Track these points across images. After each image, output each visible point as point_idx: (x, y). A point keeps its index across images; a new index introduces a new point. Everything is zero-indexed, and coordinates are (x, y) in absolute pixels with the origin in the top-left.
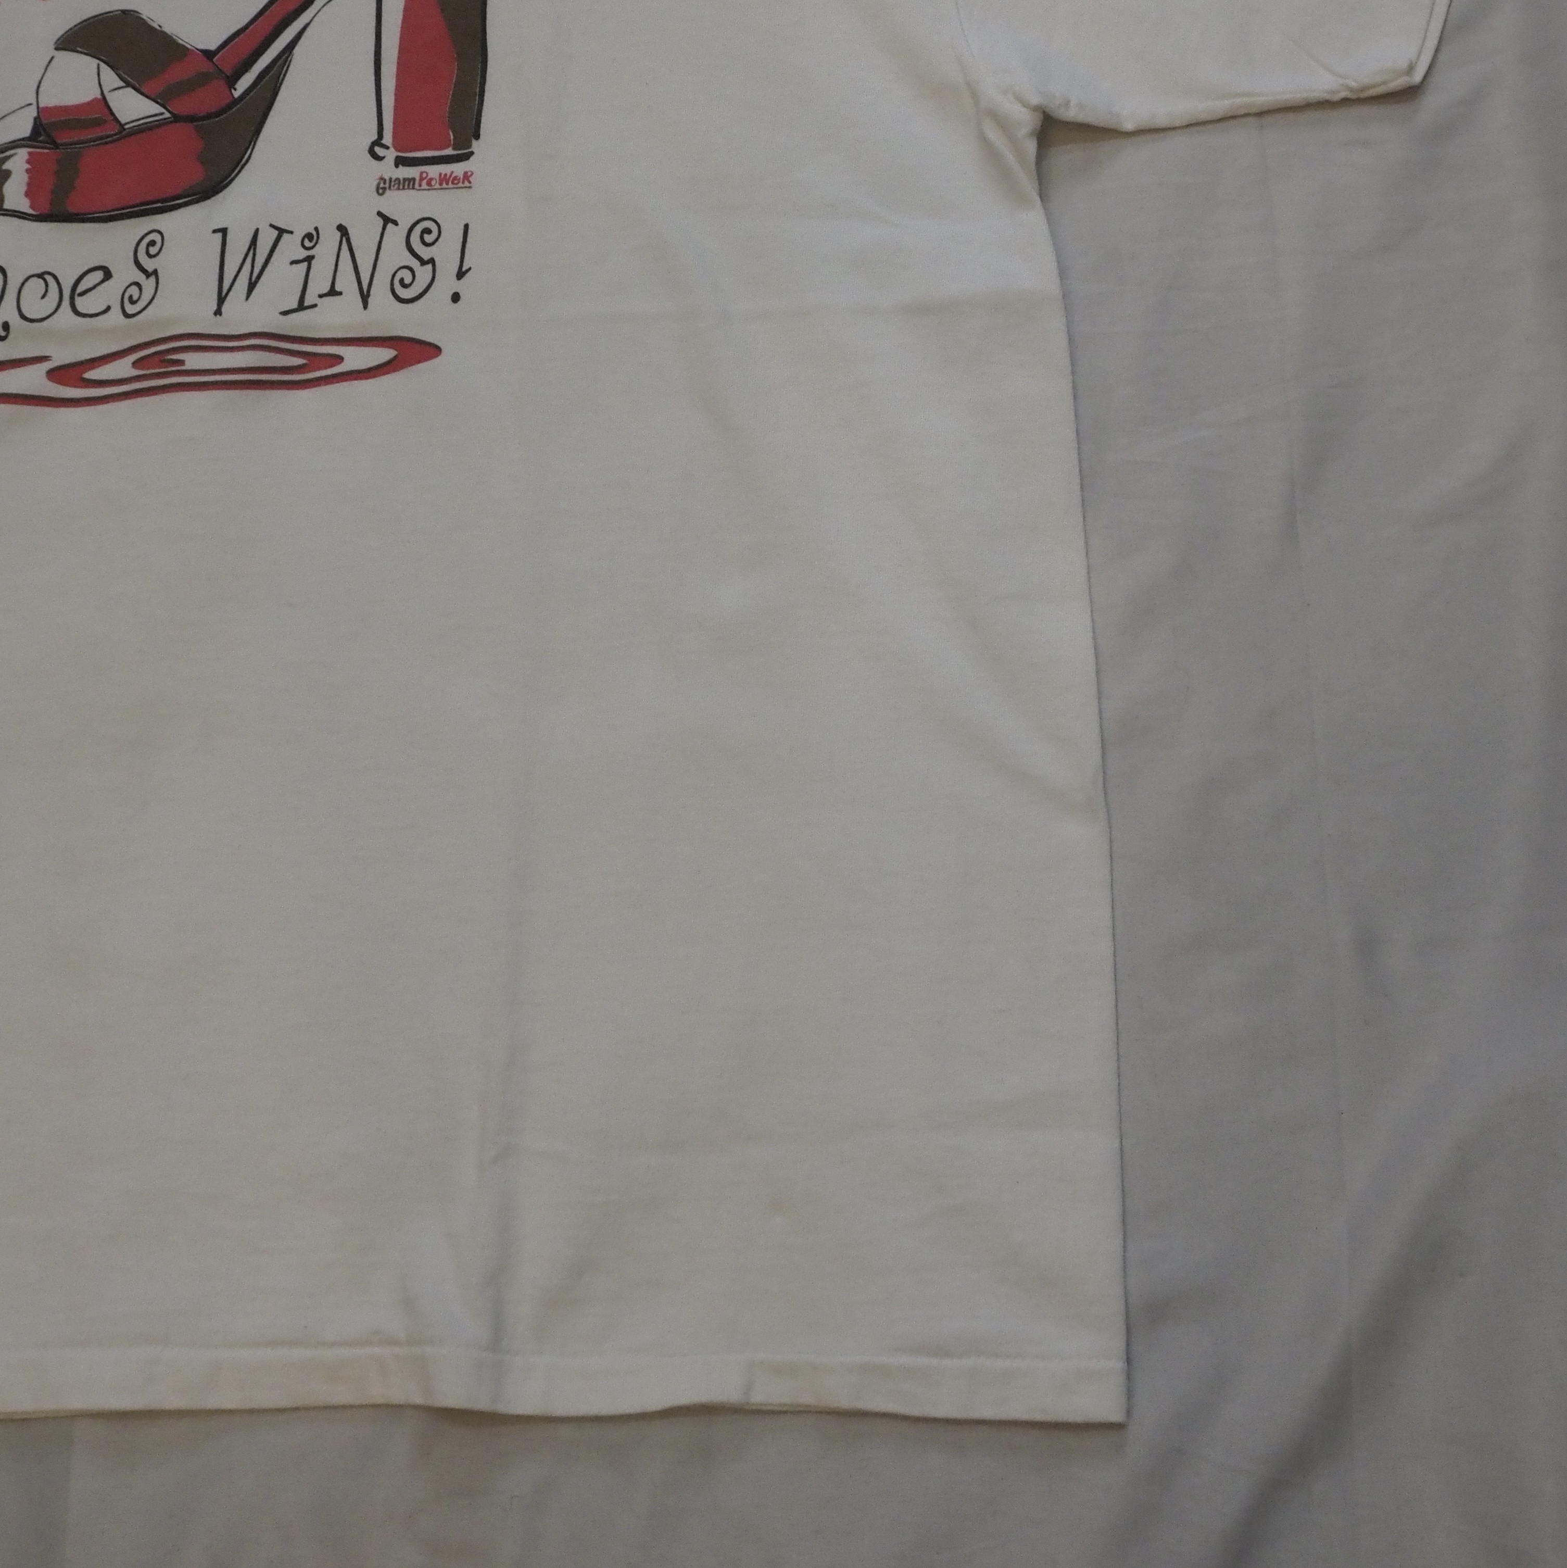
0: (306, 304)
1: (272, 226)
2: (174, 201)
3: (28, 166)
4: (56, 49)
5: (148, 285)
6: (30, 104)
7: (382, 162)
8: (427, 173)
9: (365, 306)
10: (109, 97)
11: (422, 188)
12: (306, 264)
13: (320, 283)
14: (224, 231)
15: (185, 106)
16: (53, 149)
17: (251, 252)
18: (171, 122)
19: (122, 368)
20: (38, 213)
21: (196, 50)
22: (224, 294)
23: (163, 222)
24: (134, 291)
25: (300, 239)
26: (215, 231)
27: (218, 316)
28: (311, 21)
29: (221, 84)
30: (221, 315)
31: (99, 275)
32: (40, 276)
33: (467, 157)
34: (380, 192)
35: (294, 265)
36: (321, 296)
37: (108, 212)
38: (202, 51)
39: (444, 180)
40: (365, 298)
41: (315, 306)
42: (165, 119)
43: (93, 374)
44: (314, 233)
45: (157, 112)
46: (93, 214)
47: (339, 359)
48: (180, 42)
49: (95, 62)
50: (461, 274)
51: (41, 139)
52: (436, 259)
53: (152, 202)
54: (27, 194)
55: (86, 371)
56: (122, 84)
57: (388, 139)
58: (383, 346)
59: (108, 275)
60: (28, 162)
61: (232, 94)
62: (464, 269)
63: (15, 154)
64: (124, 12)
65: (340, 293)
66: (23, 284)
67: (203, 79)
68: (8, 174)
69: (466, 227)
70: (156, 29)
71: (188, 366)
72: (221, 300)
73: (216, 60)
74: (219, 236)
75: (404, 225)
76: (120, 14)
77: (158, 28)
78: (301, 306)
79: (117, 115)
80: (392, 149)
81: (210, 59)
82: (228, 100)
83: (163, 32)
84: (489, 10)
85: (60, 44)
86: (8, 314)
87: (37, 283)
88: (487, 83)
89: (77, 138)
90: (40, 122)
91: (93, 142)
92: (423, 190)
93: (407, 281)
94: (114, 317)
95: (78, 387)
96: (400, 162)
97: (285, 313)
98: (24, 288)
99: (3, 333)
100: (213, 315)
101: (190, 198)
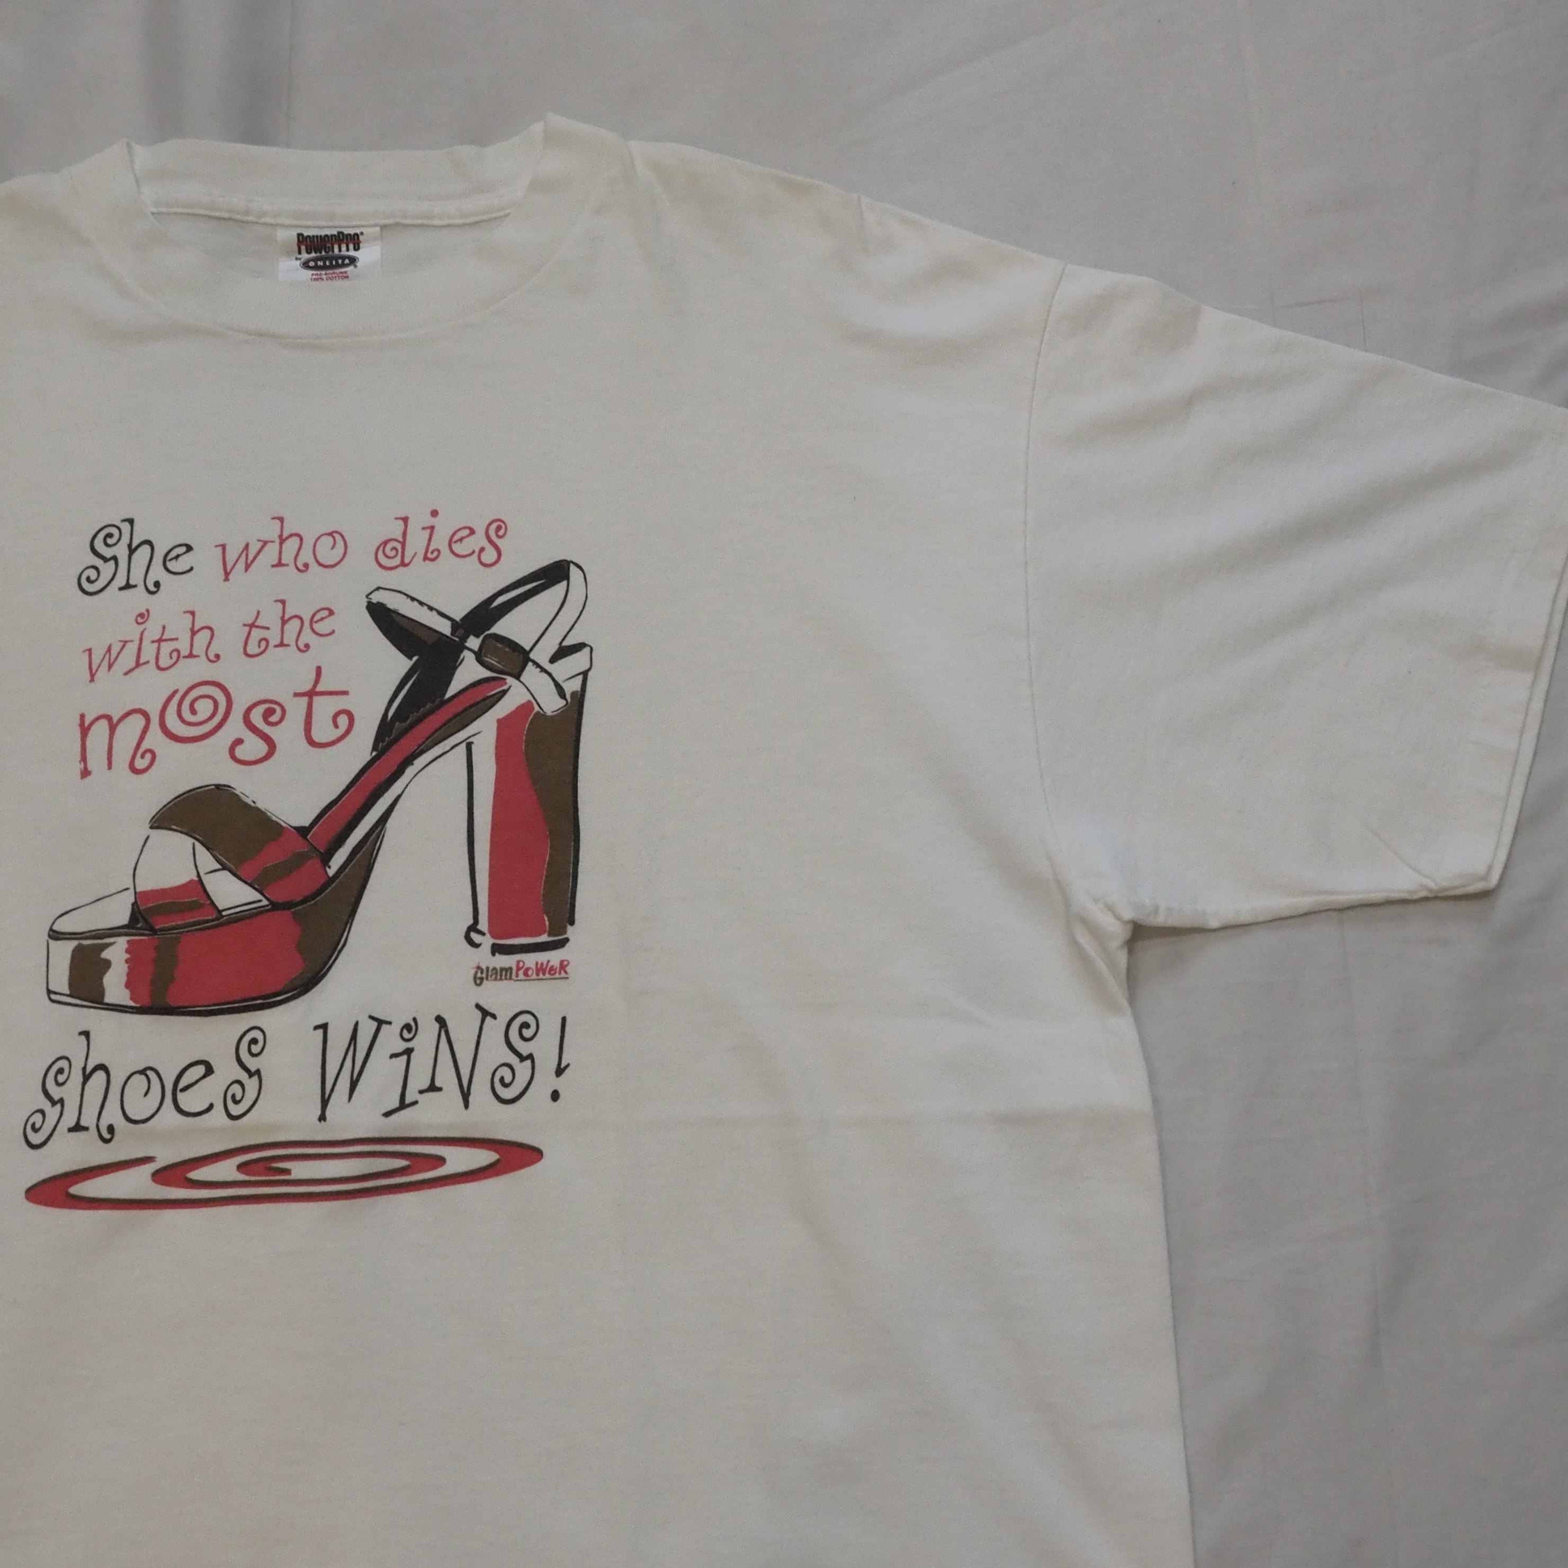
0: (407, 1101)
1: (372, 1018)
2: (275, 997)
3: (128, 956)
4: (151, 828)
5: (251, 1084)
6: (127, 889)
7: (480, 949)
8: (524, 962)
9: (466, 1105)
10: (206, 879)
11: (519, 978)
12: (405, 1057)
13: (419, 1080)
14: (324, 1027)
15: (283, 893)
16: (151, 935)
17: (352, 1047)
18: (268, 911)
19: (226, 1170)
20: (139, 1005)
21: (289, 828)
22: (327, 1096)
23: (264, 1018)
24: (237, 1090)
25: (399, 1031)
26: (316, 1028)
27: (322, 1122)
28: (403, 792)
29: (314, 864)
30: (325, 1120)
31: (200, 1070)
32: (143, 1072)
33: (562, 943)
34: (478, 981)
35: (394, 1059)
36: (421, 1092)
37: (207, 1006)
38: (297, 828)
39: (541, 969)
40: (466, 1096)
41: (416, 1103)
42: (264, 906)
43: (197, 1174)
44: (413, 1024)
45: (255, 899)
46: (194, 1007)
47: (441, 1161)
48: (274, 818)
49: (191, 841)
50: (560, 1071)
51: (139, 925)
52: (535, 1055)
53: (254, 999)
54: (127, 986)
55: (191, 1170)
56: (218, 866)
57: (483, 925)
58: (484, 1148)
59: (209, 1070)
60: (127, 951)
61: (327, 873)
62: (563, 1066)
63: (113, 943)
64: (218, 787)
65: (440, 1089)
66: (126, 1083)
67: (299, 860)
68: (107, 964)
69: (564, 1020)
70: (250, 806)
71: (293, 1176)
72: (325, 1102)
73: (311, 838)
74: (320, 1032)
75: (503, 1019)
76: (213, 789)
77: (252, 804)
78: (403, 1105)
79: (213, 898)
80: (488, 935)
81: (305, 837)
82: (323, 881)
83: (258, 809)
84: (580, 784)
85: (155, 822)
86: (112, 1115)
87: (140, 1080)
88: (580, 864)
89: (174, 923)
90: (138, 907)
91: (191, 926)
92: (521, 980)
93: (507, 1080)
94: (218, 1117)
95: (186, 1188)
96: (497, 949)
97: (387, 1114)
98: (127, 1086)
99: (108, 1135)
100: (318, 1122)
101: (291, 994)
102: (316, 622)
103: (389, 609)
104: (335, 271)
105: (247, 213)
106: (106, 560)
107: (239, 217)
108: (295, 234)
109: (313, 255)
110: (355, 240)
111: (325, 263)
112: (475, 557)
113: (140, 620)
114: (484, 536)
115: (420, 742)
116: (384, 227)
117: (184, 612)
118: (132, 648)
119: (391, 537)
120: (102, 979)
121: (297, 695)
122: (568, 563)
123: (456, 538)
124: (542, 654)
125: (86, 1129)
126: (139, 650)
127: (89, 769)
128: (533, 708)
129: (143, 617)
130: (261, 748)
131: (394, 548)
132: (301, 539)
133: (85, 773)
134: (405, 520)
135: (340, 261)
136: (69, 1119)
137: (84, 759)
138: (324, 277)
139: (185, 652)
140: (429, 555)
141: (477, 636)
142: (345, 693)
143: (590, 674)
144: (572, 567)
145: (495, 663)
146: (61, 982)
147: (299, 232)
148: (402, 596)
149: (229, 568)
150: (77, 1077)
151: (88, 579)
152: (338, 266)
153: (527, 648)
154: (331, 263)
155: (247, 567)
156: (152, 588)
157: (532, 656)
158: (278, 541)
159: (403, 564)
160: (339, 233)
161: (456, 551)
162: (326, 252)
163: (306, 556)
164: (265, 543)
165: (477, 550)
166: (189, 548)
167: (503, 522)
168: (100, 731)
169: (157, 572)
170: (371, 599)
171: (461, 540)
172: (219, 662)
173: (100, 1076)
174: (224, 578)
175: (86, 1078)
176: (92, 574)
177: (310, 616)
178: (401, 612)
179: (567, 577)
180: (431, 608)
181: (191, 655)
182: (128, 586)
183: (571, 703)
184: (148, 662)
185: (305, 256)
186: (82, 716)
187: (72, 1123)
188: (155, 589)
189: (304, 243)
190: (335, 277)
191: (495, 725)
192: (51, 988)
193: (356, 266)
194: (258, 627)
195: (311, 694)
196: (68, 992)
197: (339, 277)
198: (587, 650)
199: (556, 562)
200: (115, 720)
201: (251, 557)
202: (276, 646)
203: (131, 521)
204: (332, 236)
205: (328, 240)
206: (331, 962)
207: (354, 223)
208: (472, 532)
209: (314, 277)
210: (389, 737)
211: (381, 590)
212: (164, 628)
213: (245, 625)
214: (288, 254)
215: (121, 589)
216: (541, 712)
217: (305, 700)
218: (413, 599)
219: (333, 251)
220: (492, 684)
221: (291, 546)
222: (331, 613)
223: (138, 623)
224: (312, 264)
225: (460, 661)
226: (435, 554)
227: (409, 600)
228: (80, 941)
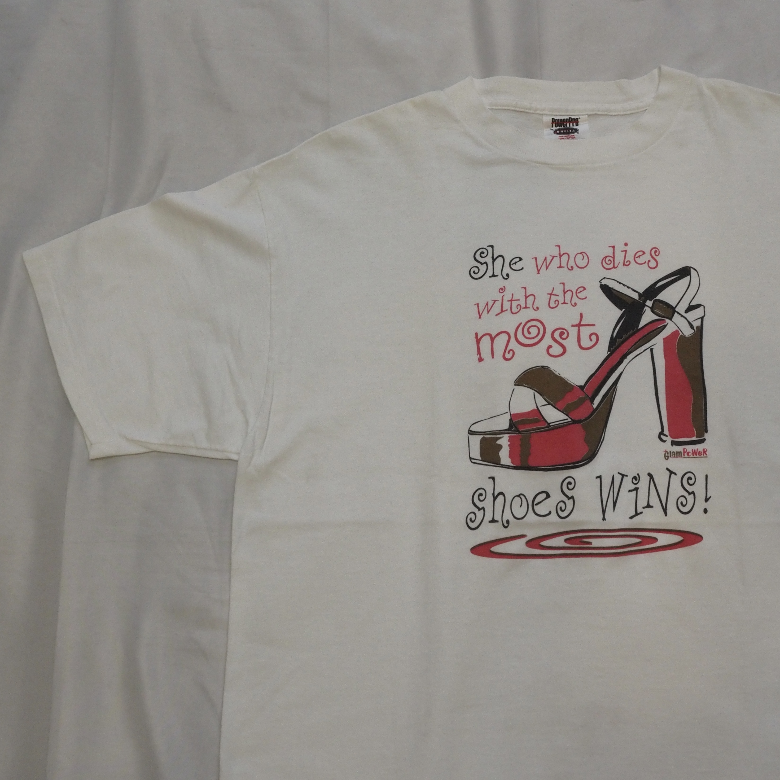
0: (638, 512)
1: (619, 473)
2: (578, 463)
3: (509, 443)
4: (515, 385)
5: (570, 503)
6: (507, 413)
7: (666, 443)
9: (666, 514)
10: (540, 409)
12: (635, 492)
13: (642, 502)
14: (600, 477)
15: (576, 416)
16: (518, 434)
17: (612, 487)
18: (571, 424)
19: (559, 541)
20: (515, 466)
21: (576, 386)
22: (604, 508)
23: (573, 473)
24: (562, 505)
25: (631, 480)
26: (597, 477)
27: (604, 521)
28: (623, 371)
29: (588, 402)
30: (605, 520)
31: (544, 496)
32: (519, 496)
33: (703, 441)
35: (630, 492)
36: (644, 508)
37: (547, 467)
38: (579, 386)
40: (665, 510)
41: (642, 513)
42: (569, 422)
43: (545, 543)
44: (637, 476)
45: (565, 418)
46: (541, 467)
48: (569, 382)
49: (532, 391)
50: (707, 500)
52: (695, 492)
53: (569, 464)
54: (510, 456)
55: (542, 541)
56: (546, 403)
57: (666, 432)
58: (675, 534)
59: (548, 496)
60: (509, 441)
61: (593, 407)
62: (708, 497)
63: (503, 437)
64: (543, 367)
65: (652, 507)
66: (512, 500)
67: (582, 401)
68: (500, 447)
69: (707, 476)
72: (604, 512)
73: (585, 391)
74: (599, 479)
75: (680, 475)
76: (541, 368)
77: (559, 375)
78: (637, 514)
79: (545, 418)
80: (669, 437)
81: (583, 390)
82: (592, 411)
83: (561, 377)
84: (705, 368)
85: (516, 383)
86: (508, 516)
87: (517, 499)
88: (708, 405)
89: (527, 429)
90: (512, 421)
91: (535, 430)
92: (686, 458)
93: (684, 503)
94: (554, 517)
95: (539, 549)
96: (673, 443)
97: (631, 518)
98: (512, 503)
99: (506, 525)
100: (602, 521)
101: (585, 462)
102: (578, 293)
103: (610, 288)
104: (569, 135)
105: (530, 109)
106: (482, 264)
107: (527, 111)
108: (550, 118)
109: (558, 128)
110: (576, 121)
111: (564, 131)
112: (646, 264)
113: (501, 291)
114: (649, 255)
115: (629, 348)
116: (589, 116)
117: (521, 288)
118: (498, 304)
119: (608, 255)
120: (499, 453)
121: (573, 326)
122: (690, 267)
123: (637, 255)
124: (681, 309)
125: (497, 521)
126: (502, 304)
127: (483, 358)
128: (679, 334)
129: (502, 290)
130: (559, 350)
131: (610, 260)
132: (569, 256)
133: (481, 360)
134: (613, 247)
135: (570, 131)
136: (489, 517)
137: (479, 353)
138: (564, 138)
139: (523, 306)
140: (626, 263)
141: (651, 300)
142: (594, 325)
143: (705, 318)
144: (692, 270)
145: (660, 313)
146: (476, 453)
147: (553, 117)
148: (615, 281)
149: (539, 268)
150: (490, 498)
151: (474, 272)
152: (570, 133)
153: (674, 306)
154: (567, 131)
155: (547, 268)
156: (506, 277)
157: (677, 309)
158: (559, 256)
159: (614, 267)
160: (570, 118)
161: (637, 261)
162: (563, 126)
163: (571, 263)
164: (554, 257)
165: (647, 261)
166: (521, 259)
167: (657, 249)
168: (486, 342)
169: (507, 270)
170: (601, 283)
171: (639, 256)
172: (539, 310)
173: (501, 497)
174: (537, 272)
175: (495, 498)
176: (476, 270)
177: (576, 290)
178: (615, 289)
179: (689, 274)
180: (629, 288)
181: (526, 307)
182: (493, 276)
183: (697, 331)
184: (507, 310)
185: (555, 128)
186: (476, 334)
187: (491, 519)
188: (507, 277)
189: (555, 122)
190: (570, 138)
191: (662, 341)
192: (471, 456)
193: (578, 133)
194: (554, 295)
195: (579, 325)
196: (480, 459)
197: (571, 138)
198: (702, 307)
199: (684, 267)
200: (493, 336)
201: (548, 264)
202: (562, 304)
203: (492, 247)
204: (567, 119)
205: (565, 121)
206: (599, 447)
207: (576, 114)
208: (644, 253)
209: (560, 138)
210: (615, 345)
211: (606, 279)
212: (513, 295)
213: (548, 294)
214: (548, 127)
215: (490, 277)
216: (683, 335)
217: (577, 328)
218: (620, 283)
219: (567, 126)
220: (659, 322)
221: (565, 258)
222: (585, 289)
223: (500, 292)
224: (558, 132)
225: (643, 312)
226: (628, 263)
227: (618, 283)
228: (484, 436)
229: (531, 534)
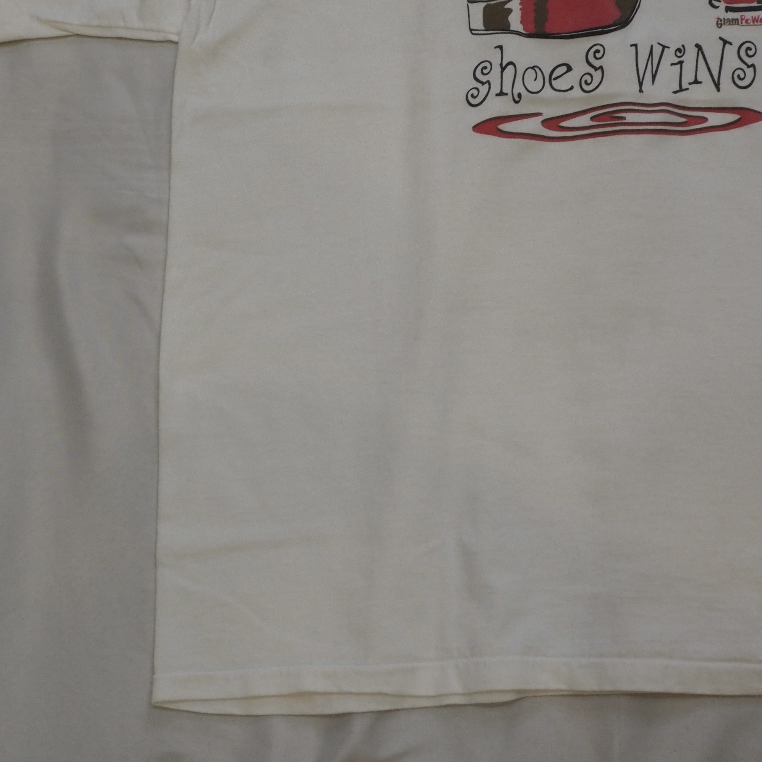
2: (609, 28)
3: (521, 7)
5: (597, 75)
9: (718, 90)
11: (743, 24)
12: (679, 66)
14: (635, 45)
17: (651, 57)
19: (584, 121)
20: (528, 33)
22: (641, 80)
23: (602, 39)
24: (588, 78)
26: (632, 45)
31: (564, 69)
32: (533, 68)
35: (673, 66)
36: (690, 84)
37: (570, 33)
41: (687, 89)
43: (565, 124)
44: (682, 48)
46: (561, 34)
47: (705, 119)
53: (596, 28)
54: (522, 22)
55: (561, 122)
58: (731, 113)
60: (520, 4)
65: (701, 83)
66: (525, 72)
68: (510, 11)
74: (634, 48)
75: (736, 45)
78: (681, 90)
92: (743, 25)
93: (742, 76)
94: (577, 92)
95: (559, 131)
96: (728, 9)
97: (675, 92)
98: (525, 75)
99: (517, 99)
100: (639, 93)
101: (617, 27)
120: (508, 18)
125: (506, 94)
136: (495, 89)
146: (478, 23)
150: (497, 69)
175: (503, 69)
187: (498, 91)
192: (471, 28)
228: (488, 3)
229: (549, 113)
